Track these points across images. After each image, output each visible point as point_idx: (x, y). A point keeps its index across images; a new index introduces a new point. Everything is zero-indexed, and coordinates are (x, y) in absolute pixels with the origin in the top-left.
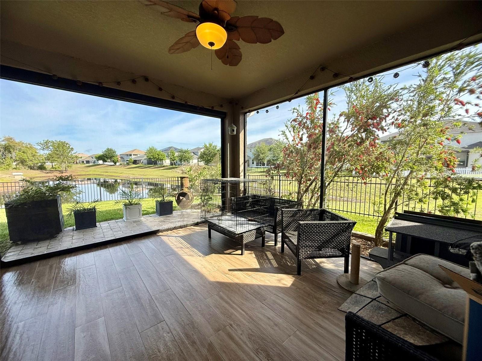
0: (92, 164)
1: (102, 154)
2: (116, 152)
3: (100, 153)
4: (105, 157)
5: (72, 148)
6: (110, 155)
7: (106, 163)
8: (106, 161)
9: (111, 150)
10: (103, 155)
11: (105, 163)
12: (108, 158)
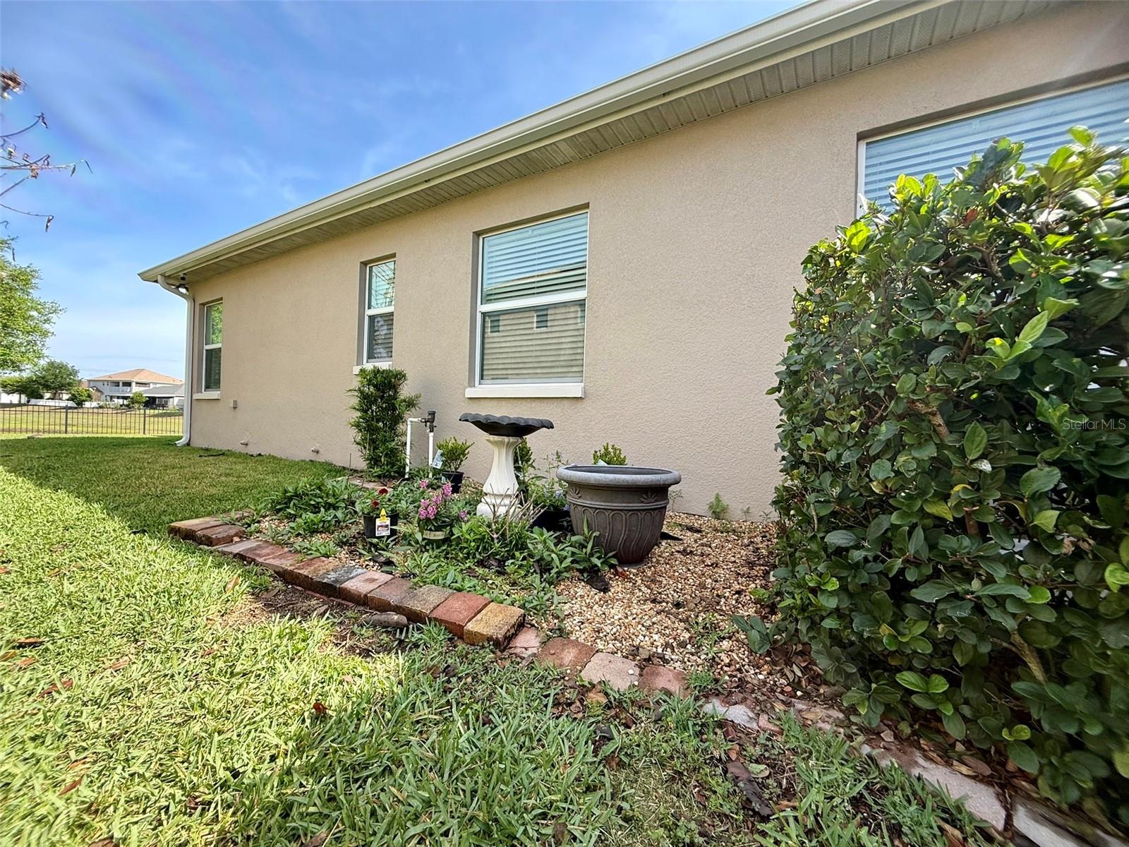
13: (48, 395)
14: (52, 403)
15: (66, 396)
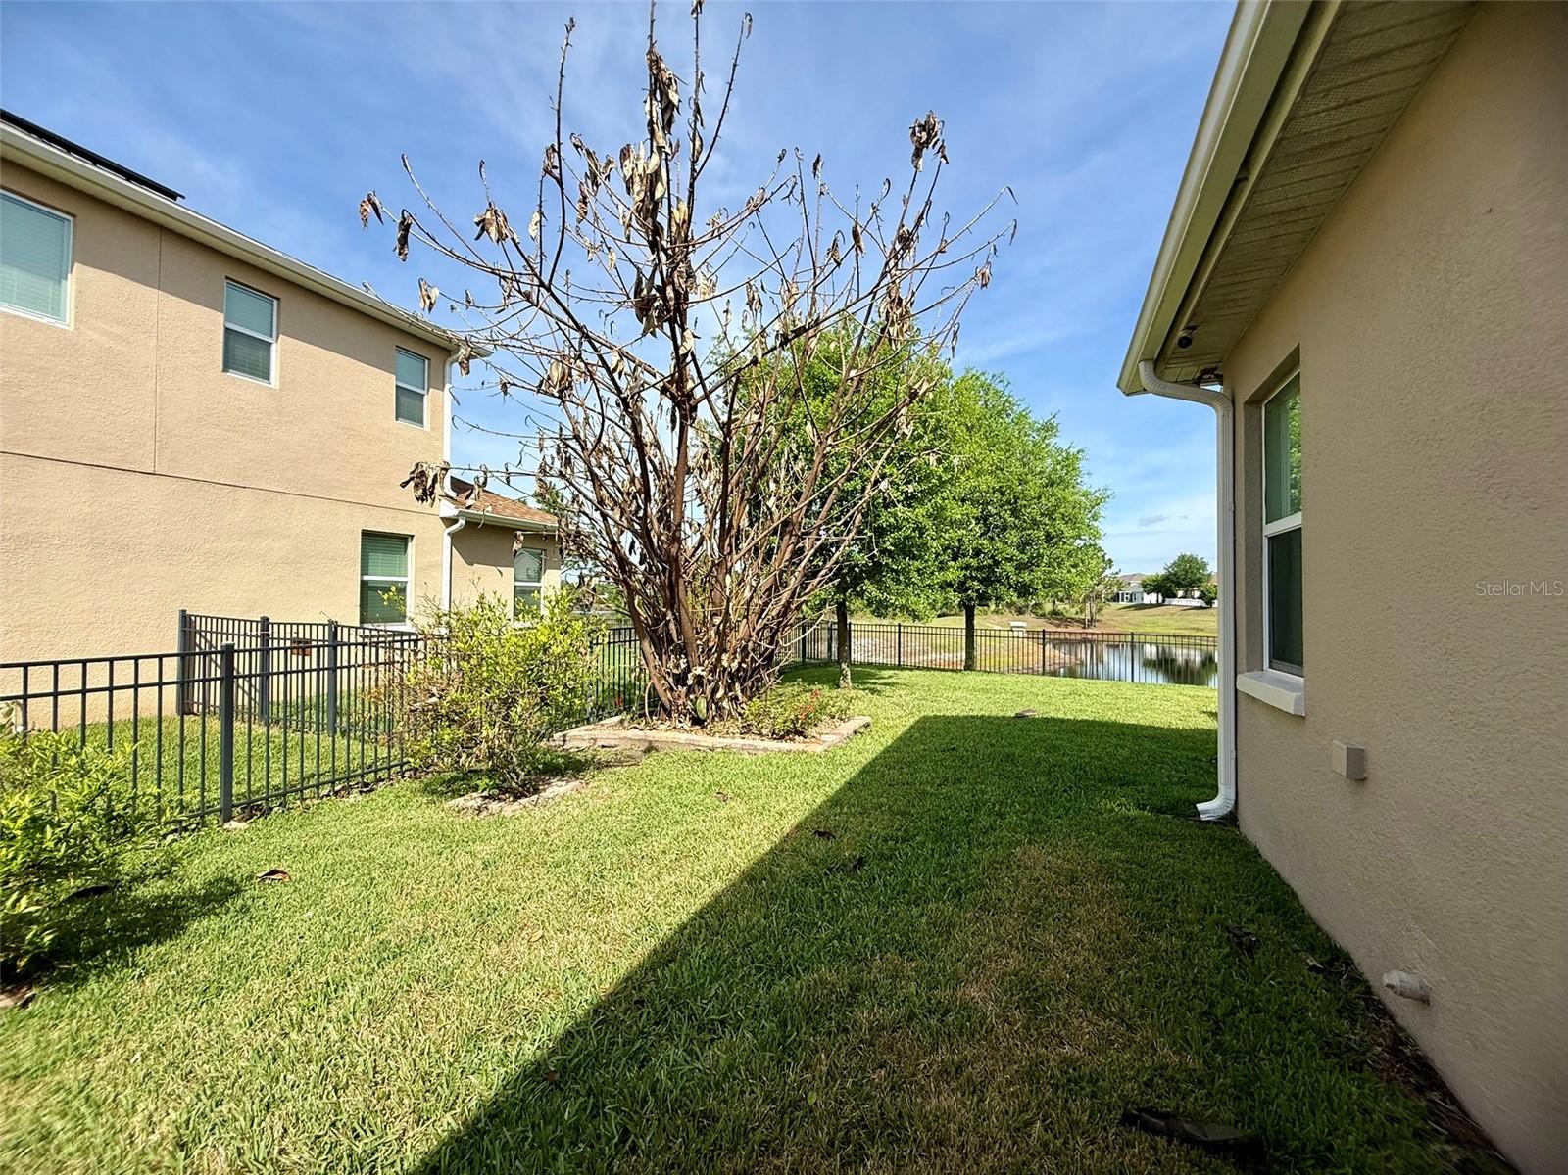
0: (1125, 604)
1: (1162, 572)
2: (1208, 567)
3: (1158, 570)
4: (1172, 581)
5: (1110, 561)
6: (1189, 575)
7: (1175, 602)
8: (1175, 596)
9: (1192, 560)
10: (1167, 578)
11: (1168, 601)
12: (1179, 585)
13: (1180, 593)
14: (1183, 602)
15: (1197, 594)
